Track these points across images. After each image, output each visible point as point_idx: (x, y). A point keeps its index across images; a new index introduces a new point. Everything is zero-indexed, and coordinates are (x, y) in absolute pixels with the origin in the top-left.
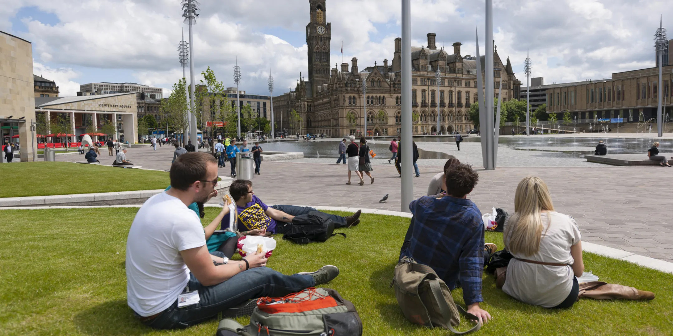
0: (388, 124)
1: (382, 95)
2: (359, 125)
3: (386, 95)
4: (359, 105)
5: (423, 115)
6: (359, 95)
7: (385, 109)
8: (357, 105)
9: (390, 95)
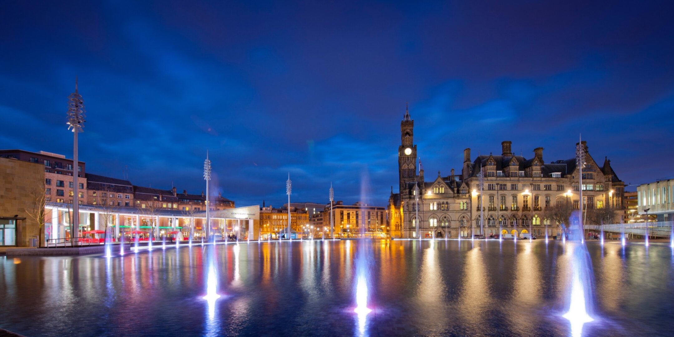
0: (452, 227)
1: (445, 201)
2: (423, 228)
3: (450, 201)
4: (422, 210)
5: (491, 218)
6: (422, 202)
7: (448, 214)
8: (420, 210)
9: (453, 200)
